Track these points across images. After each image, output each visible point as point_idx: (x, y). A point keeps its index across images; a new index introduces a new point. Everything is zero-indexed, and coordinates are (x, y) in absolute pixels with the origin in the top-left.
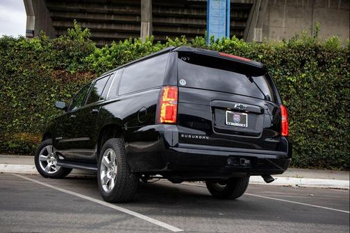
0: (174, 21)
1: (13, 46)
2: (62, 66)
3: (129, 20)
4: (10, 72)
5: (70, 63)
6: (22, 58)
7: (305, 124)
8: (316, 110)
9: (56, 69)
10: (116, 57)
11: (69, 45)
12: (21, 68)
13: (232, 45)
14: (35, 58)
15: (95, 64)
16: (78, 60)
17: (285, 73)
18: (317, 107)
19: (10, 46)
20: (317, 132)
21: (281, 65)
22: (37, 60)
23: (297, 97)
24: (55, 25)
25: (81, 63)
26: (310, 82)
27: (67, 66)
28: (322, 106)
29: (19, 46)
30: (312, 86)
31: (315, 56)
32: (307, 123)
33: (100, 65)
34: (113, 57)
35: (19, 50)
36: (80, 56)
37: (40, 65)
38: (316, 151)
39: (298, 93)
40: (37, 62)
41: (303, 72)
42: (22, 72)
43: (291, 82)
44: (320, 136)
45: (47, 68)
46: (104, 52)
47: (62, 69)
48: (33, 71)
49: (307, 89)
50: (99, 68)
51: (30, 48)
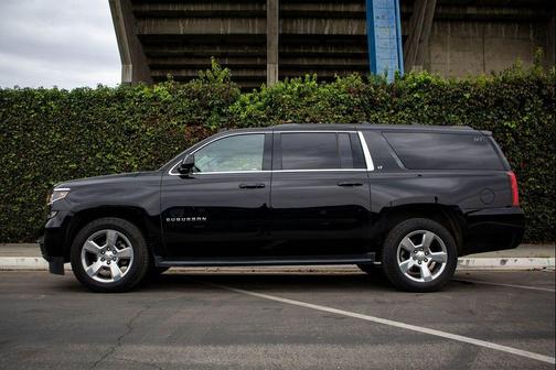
0: (306, 62)
1: (132, 97)
2: (199, 120)
3: (248, 63)
4: (130, 132)
5: (209, 115)
6: (144, 112)
7: (527, 184)
8: (542, 164)
9: (189, 125)
10: (270, 104)
11: (205, 92)
12: (144, 126)
13: (427, 81)
14: (162, 111)
15: (243, 115)
16: (219, 111)
17: (501, 117)
18: (542, 160)
19: (129, 97)
20: (543, 195)
21: (495, 106)
22: (164, 113)
23: (517, 148)
24: (153, 74)
25: (223, 115)
26: (534, 128)
27: (205, 120)
28: (550, 159)
29: (140, 97)
30: (537, 133)
31: (539, 92)
32: (530, 183)
33: (250, 116)
34: (266, 105)
35: (140, 102)
36: (222, 105)
37: (169, 120)
38: (542, 220)
39: (517, 144)
40: (165, 117)
41: (524, 114)
42: (144, 131)
43: (510, 128)
44: (547, 200)
45: (179, 124)
46: (251, 98)
47: (198, 125)
48: (160, 129)
49: (529, 136)
50: (249, 121)
51: (155, 98)
